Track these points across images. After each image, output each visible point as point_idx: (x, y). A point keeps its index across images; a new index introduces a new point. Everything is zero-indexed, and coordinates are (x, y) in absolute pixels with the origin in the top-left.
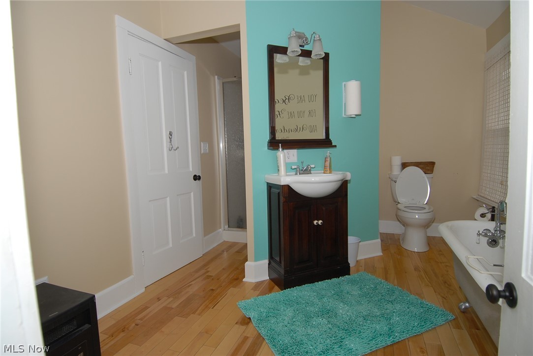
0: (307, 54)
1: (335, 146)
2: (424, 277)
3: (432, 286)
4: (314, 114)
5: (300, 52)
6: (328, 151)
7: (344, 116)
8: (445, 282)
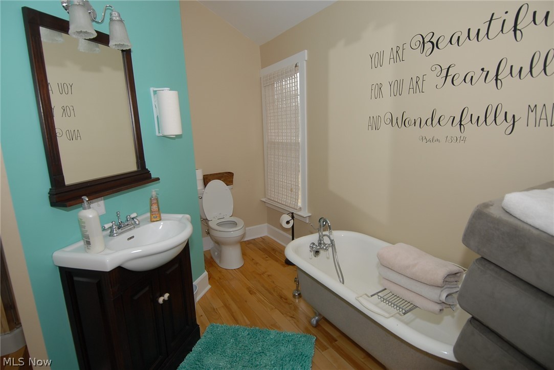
0: (102, 39)
1: (158, 179)
2: (263, 299)
3: (276, 308)
4: (72, 111)
5: (95, 35)
6: (151, 190)
7: (157, 133)
8: (281, 297)
